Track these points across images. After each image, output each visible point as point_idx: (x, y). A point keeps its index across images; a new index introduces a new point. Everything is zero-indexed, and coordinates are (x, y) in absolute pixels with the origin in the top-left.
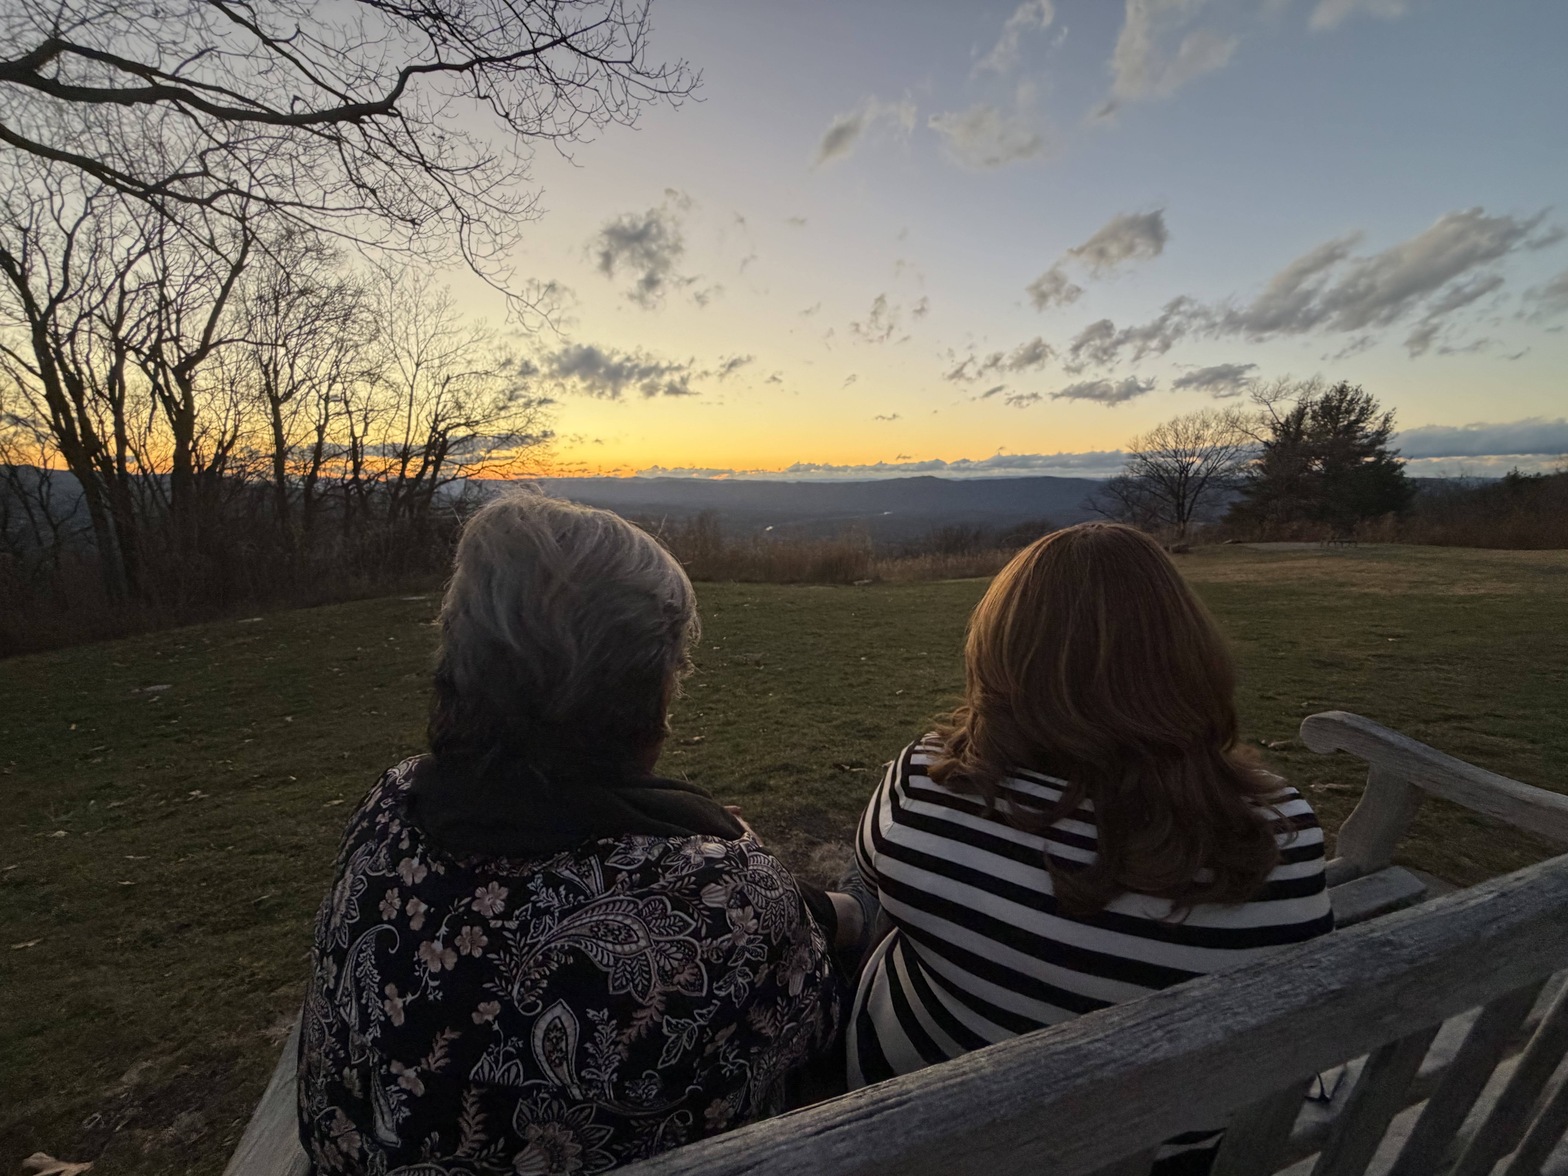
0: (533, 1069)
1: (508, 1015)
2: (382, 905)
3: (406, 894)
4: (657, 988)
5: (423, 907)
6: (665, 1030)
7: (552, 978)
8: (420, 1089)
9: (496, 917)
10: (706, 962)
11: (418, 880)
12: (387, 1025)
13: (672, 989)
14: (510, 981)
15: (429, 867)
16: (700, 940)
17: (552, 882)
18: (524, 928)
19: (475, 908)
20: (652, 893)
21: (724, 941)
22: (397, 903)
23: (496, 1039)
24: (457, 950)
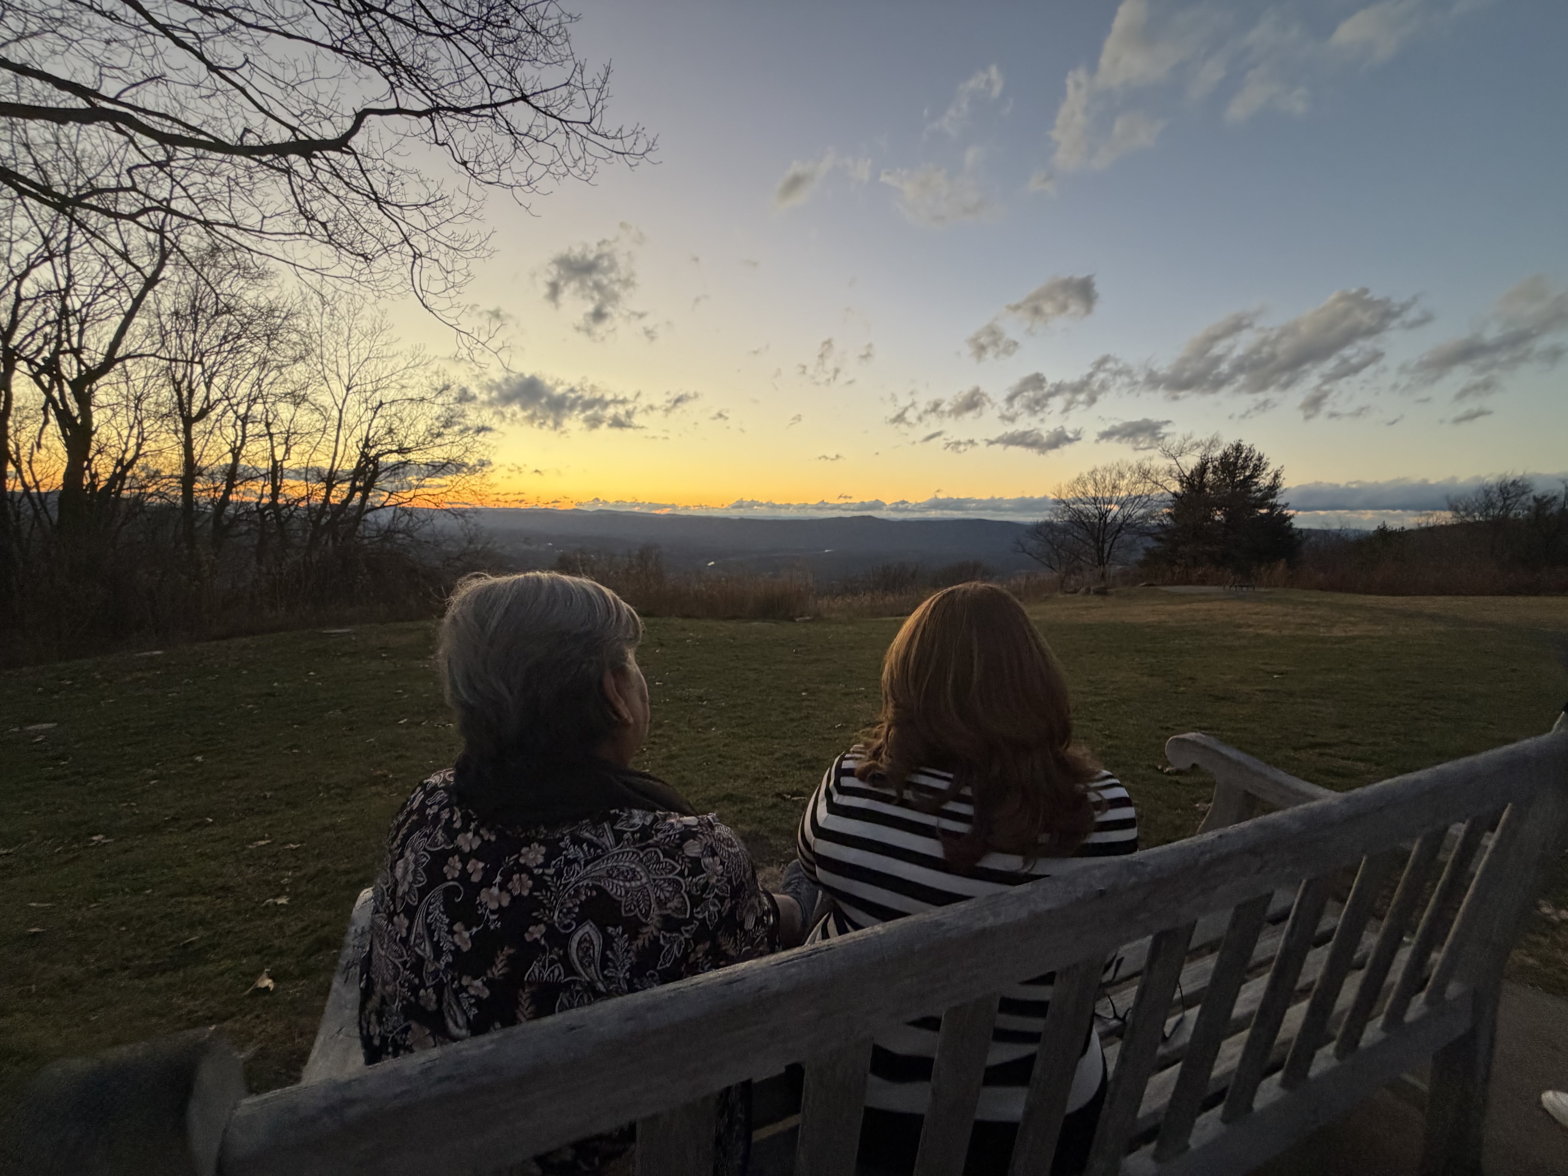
0: (570, 970)
1: (551, 933)
2: (445, 869)
3: (465, 859)
4: (655, 912)
5: (481, 865)
6: (662, 942)
7: (582, 905)
8: (486, 994)
9: (537, 867)
10: (688, 893)
11: (475, 847)
12: (457, 952)
13: (665, 912)
14: (552, 910)
15: (481, 837)
16: (684, 878)
17: (577, 841)
18: (559, 874)
19: (522, 861)
20: (649, 846)
21: (700, 879)
22: (459, 866)
23: (543, 949)
24: (509, 891)
